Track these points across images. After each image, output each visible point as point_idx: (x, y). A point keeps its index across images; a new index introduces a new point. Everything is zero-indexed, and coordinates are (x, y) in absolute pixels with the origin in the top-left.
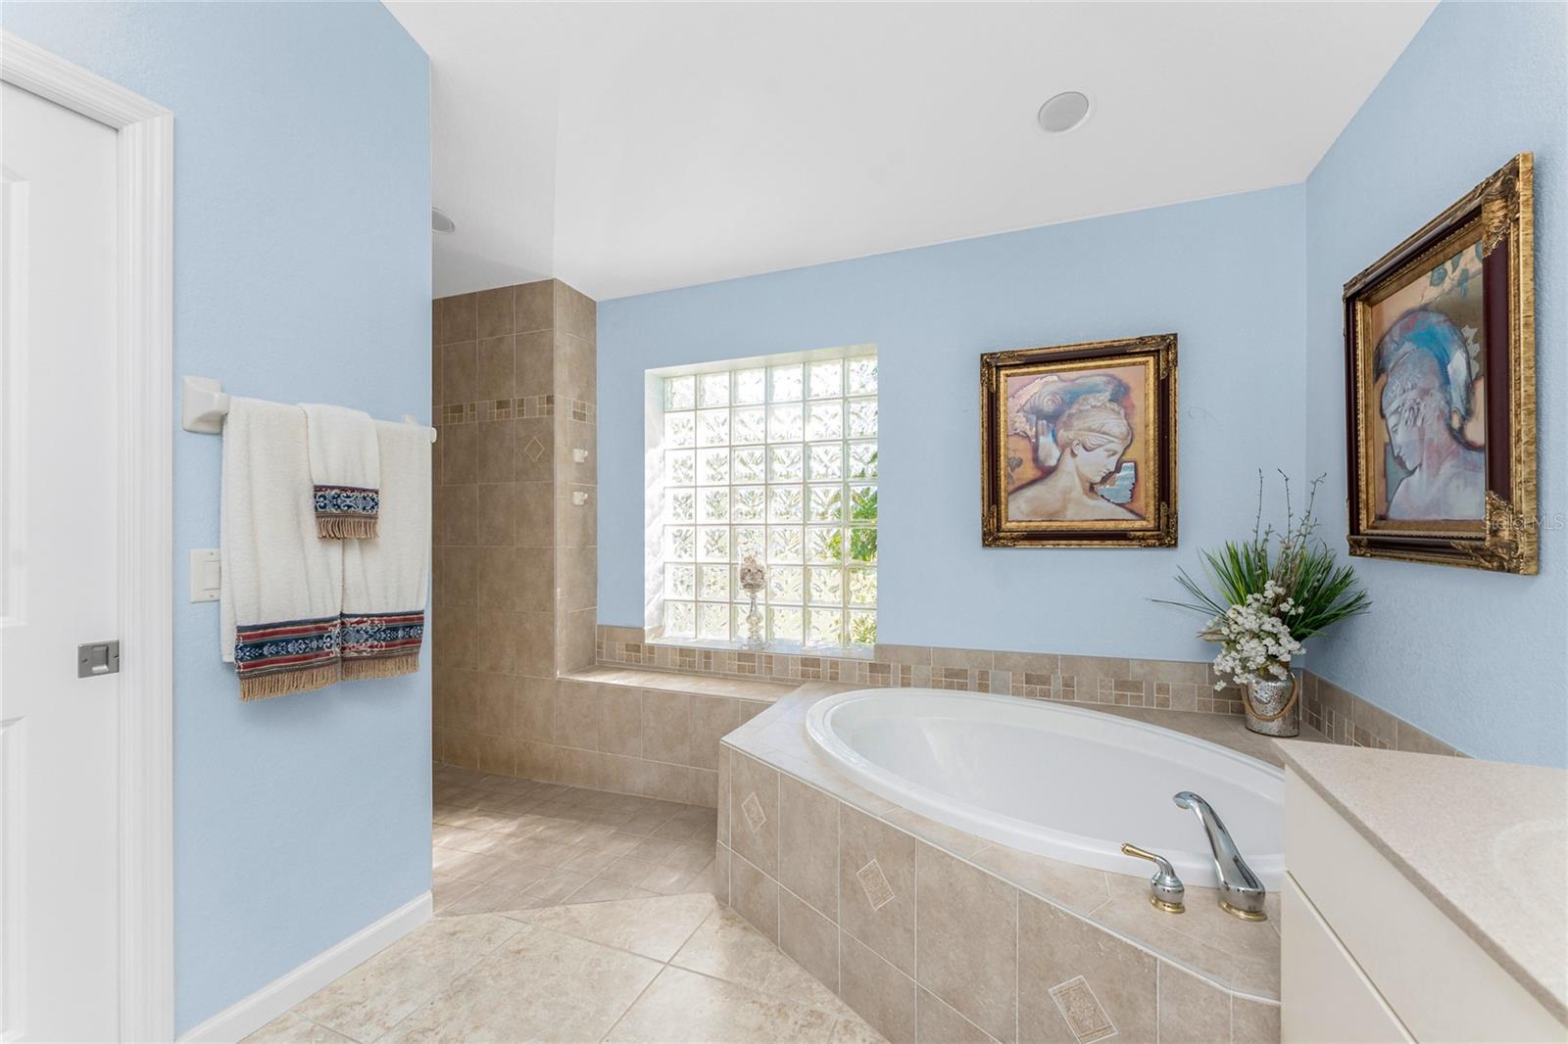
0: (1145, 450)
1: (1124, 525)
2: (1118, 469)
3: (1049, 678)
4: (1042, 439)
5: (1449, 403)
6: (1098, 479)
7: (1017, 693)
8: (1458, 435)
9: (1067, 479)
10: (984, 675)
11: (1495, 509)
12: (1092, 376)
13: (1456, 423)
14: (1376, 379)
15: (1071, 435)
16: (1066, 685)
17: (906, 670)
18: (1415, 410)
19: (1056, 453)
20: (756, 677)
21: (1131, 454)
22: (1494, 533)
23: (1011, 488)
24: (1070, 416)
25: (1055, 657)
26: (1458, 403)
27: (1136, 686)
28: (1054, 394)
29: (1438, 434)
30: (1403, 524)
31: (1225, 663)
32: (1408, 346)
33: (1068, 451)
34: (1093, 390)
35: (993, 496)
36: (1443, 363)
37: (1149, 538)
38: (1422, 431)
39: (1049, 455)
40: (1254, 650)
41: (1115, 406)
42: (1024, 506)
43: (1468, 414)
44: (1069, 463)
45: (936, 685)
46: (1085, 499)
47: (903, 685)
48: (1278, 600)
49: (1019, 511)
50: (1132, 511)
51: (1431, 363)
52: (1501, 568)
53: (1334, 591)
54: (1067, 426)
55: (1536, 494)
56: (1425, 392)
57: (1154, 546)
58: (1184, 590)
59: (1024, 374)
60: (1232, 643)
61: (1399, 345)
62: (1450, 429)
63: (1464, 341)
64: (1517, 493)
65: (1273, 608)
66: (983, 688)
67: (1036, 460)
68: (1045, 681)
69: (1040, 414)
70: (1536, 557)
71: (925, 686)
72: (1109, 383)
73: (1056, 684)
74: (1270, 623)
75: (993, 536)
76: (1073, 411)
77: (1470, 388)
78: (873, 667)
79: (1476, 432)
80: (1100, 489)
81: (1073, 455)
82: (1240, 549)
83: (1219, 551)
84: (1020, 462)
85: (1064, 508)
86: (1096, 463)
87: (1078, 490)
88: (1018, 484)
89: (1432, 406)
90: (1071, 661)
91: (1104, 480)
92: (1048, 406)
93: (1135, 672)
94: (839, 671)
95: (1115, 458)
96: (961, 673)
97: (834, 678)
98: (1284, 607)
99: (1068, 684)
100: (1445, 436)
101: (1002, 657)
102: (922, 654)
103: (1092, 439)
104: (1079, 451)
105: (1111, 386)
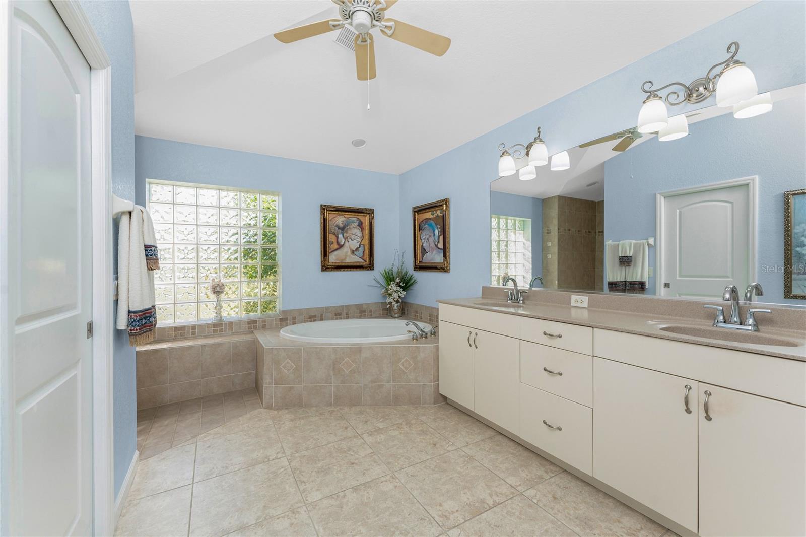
0: (366, 242)
1: (361, 264)
2: (360, 247)
3: (342, 314)
4: (339, 236)
5: (435, 239)
6: (354, 249)
7: (332, 319)
8: (436, 246)
9: (346, 250)
10: (322, 316)
11: (444, 260)
12: (353, 218)
13: (436, 244)
14: (419, 231)
15: (347, 235)
16: (346, 315)
17: (294, 319)
18: (428, 239)
19: (343, 240)
20: (223, 334)
21: (363, 243)
22: (444, 265)
23: (330, 251)
24: (347, 229)
25: (343, 306)
26: (436, 240)
27: (364, 311)
28: (343, 221)
29: (433, 245)
30: (425, 263)
31: (388, 300)
32: (426, 226)
33: (346, 240)
34: (353, 222)
35: (325, 253)
36: (434, 231)
37: (367, 267)
38: (429, 244)
39: (341, 241)
40: (396, 295)
41: (359, 227)
42: (334, 257)
43: (438, 242)
44: (347, 244)
45: (306, 322)
46: (351, 256)
47: (293, 324)
48: (400, 282)
49: (333, 258)
50: (363, 260)
51: (431, 230)
52: (445, 271)
53: (410, 279)
54: (346, 232)
55: (449, 258)
56: (430, 236)
57: (369, 270)
58: (376, 283)
59: (334, 214)
60: (390, 295)
61: (425, 225)
62: (435, 244)
63: (438, 228)
64: (447, 258)
65: (398, 285)
66: (322, 320)
67: (337, 242)
68: (340, 314)
69: (339, 228)
70: (449, 269)
71: (302, 322)
72: (357, 220)
73: (344, 315)
74: (399, 289)
75: (325, 268)
76: (348, 228)
77: (439, 237)
78: (281, 320)
79: (441, 245)
80: (355, 253)
81: (348, 242)
82: (387, 271)
83: (383, 271)
84: (333, 243)
85: (346, 258)
86: (354, 244)
87: (349, 253)
88: (332, 250)
89: (431, 239)
90: (348, 307)
91: (356, 249)
92: (341, 225)
93: (365, 307)
94: (266, 324)
95: (359, 243)
96: (314, 317)
97: (264, 327)
98: (401, 284)
99: (347, 314)
100: (434, 246)
101: (327, 308)
102: (300, 312)
103: (353, 237)
104: (350, 240)
105: (358, 221)
